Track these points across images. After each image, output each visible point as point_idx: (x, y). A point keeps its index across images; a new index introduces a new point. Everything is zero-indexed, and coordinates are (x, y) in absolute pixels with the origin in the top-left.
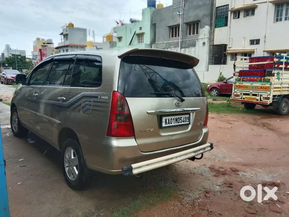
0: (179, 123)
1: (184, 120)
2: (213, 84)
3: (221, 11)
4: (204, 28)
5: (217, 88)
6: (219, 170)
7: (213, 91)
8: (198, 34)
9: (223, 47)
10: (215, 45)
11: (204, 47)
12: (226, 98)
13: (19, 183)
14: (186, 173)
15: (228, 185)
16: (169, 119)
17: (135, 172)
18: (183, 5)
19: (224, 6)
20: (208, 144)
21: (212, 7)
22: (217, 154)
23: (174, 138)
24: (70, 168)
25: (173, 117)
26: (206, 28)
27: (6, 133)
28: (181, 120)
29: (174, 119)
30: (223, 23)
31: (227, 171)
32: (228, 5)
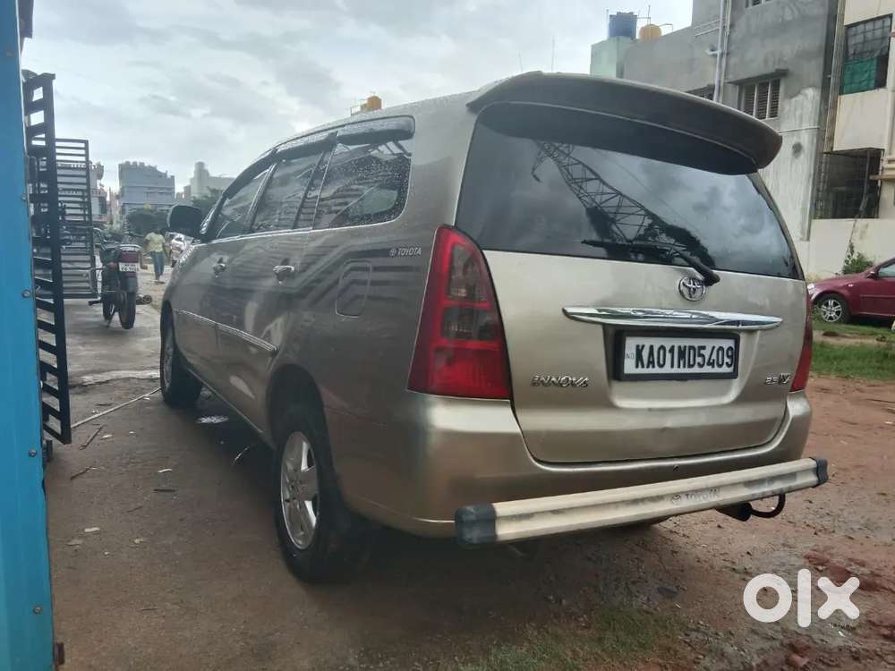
0: (691, 366)
1: (714, 357)
2: (825, 280)
3: (865, 37)
4: (800, 98)
5: (842, 295)
6: (849, 569)
7: (827, 305)
8: (776, 116)
9: (868, 159)
10: (838, 153)
11: (797, 161)
12: (874, 330)
13: (137, 541)
14: (712, 567)
15: (886, 632)
16: (652, 347)
17: (506, 531)
18: (728, 23)
19: (873, 20)
20: (806, 463)
21: (832, 25)
22: (840, 512)
23: (670, 422)
24: (295, 505)
25: (668, 343)
26: (806, 95)
27: (142, 391)
28: (703, 356)
29: (672, 348)
30: (869, 79)
31: (878, 576)
32: (891, 16)
